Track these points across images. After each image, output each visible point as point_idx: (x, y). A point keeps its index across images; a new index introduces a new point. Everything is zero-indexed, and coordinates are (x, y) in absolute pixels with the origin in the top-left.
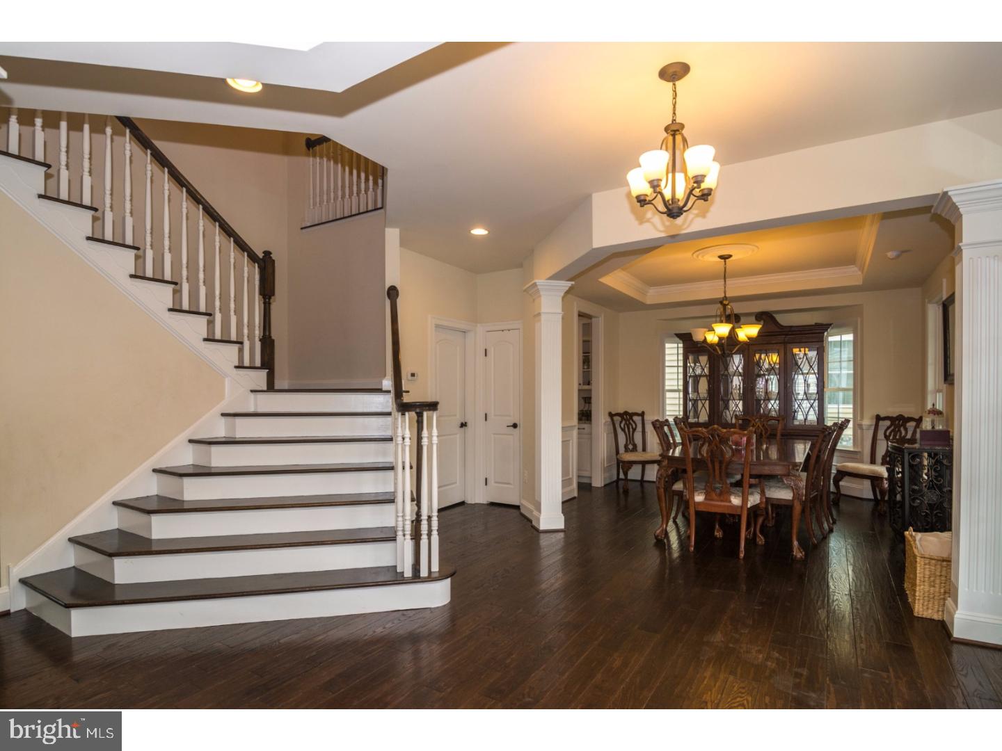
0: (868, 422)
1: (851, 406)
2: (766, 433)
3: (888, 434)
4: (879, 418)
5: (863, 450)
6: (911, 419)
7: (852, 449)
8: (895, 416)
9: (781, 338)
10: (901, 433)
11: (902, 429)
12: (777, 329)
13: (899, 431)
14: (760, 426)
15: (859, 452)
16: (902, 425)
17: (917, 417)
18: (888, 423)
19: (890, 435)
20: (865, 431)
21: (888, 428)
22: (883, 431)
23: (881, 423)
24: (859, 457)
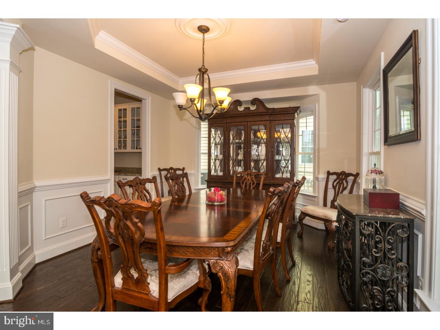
0: (322, 176)
1: (312, 164)
2: (253, 184)
3: (335, 185)
4: (329, 173)
5: (319, 196)
6: (351, 175)
7: (312, 194)
8: (339, 172)
9: (267, 118)
10: (344, 185)
11: (344, 181)
12: (265, 111)
13: (342, 183)
14: (250, 179)
15: (317, 196)
16: (344, 179)
17: (355, 173)
18: (335, 177)
19: (336, 186)
20: (320, 182)
21: (335, 181)
22: (332, 183)
23: (331, 177)
24: (316, 200)
